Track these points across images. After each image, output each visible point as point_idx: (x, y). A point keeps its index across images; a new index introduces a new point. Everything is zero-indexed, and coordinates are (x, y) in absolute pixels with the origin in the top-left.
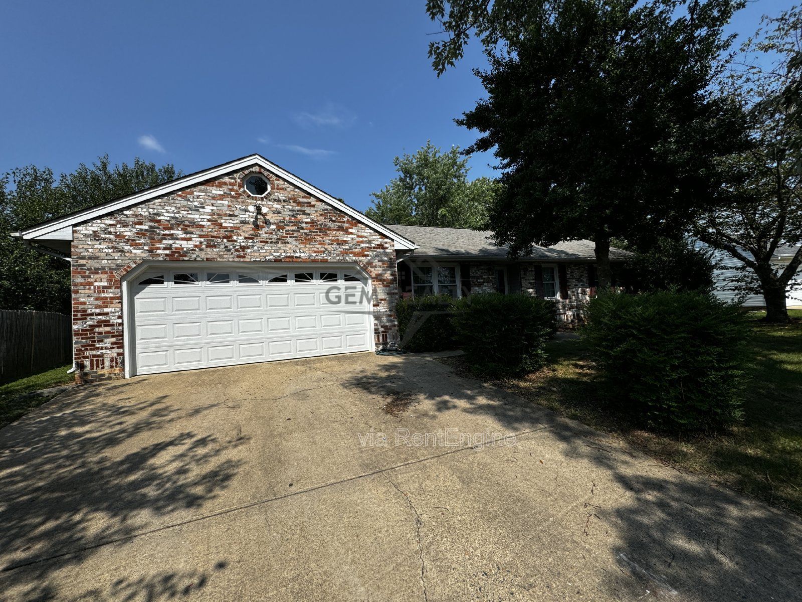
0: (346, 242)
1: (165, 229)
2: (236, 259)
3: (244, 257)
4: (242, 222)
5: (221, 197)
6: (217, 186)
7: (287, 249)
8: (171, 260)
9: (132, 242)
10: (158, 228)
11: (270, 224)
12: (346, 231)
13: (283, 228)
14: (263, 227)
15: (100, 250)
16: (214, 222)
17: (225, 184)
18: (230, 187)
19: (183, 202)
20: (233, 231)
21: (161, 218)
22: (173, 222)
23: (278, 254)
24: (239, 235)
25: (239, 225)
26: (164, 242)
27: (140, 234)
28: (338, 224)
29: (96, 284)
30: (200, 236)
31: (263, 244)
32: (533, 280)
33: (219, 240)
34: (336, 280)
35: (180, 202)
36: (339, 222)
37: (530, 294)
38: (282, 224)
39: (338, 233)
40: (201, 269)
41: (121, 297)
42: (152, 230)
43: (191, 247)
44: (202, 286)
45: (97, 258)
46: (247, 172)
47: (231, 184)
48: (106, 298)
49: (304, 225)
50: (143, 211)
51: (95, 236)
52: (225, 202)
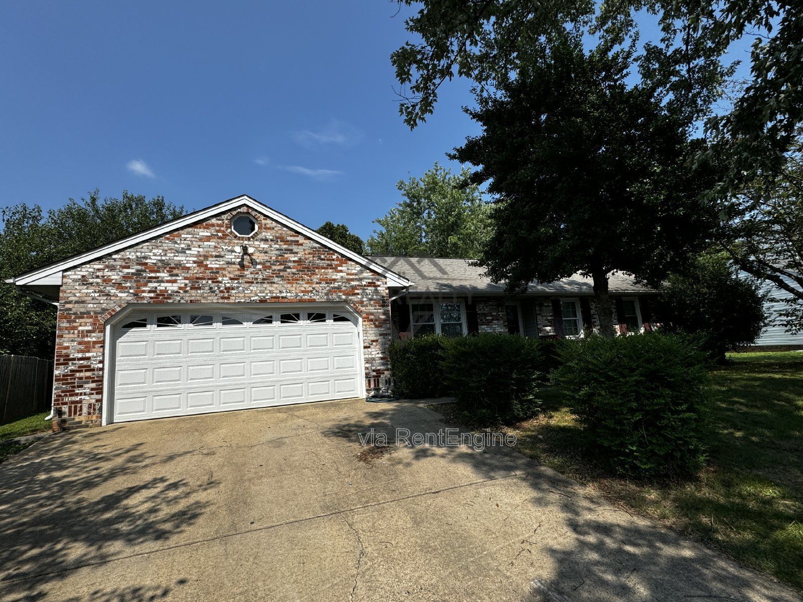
0: (335, 280)
1: (152, 271)
2: (221, 301)
3: (228, 298)
4: (228, 263)
5: (208, 239)
6: (204, 228)
7: (273, 289)
8: (155, 303)
9: (118, 286)
10: (145, 271)
11: (257, 264)
12: (335, 269)
13: (270, 268)
14: (249, 267)
15: (87, 295)
16: (200, 264)
17: (213, 225)
18: (218, 228)
19: (171, 245)
20: (218, 273)
21: (148, 261)
22: (160, 264)
23: (264, 294)
24: (224, 276)
25: (224, 266)
26: (150, 285)
27: (126, 278)
28: (326, 262)
29: (80, 328)
30: (186, 278)
31: (247, 285)
32: (551, 316)
33: (204, 282)
34: (325, 321)
35: (167, 244)
36: (328, 260)
37: (548, 332)
38: (268, 264)
39: (326, 271)
40: (186, 311)
41: (103, 342)
42: (138, 273)
43: (176, 289)
44: (186, 328)
45: (83, 302)
46: (234, 213)
47: (218, 225)
48: (89, 342)
49: (291, 264)
50: (131, 255)
51: (84, 281)
52: (212, 244)
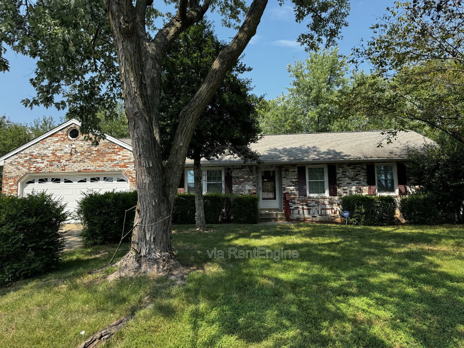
0: (115, 160)
1: (35, 158)
2: (61, 171)
3: (64, 170)
4: (65, 153)
5: (57, 141)
6: (56, 137)
7: (84, 165)
8: (36, 173)
9: (23, 165)
10: (32, 158)
11: (78, 153)
12: (116, 154)
13: (84, 154)
14: (74, 154)
15: (12, 169)
16: (53, 154)
17: (60, 135)
18: (61, 136)
20: (60, 158)
21: (34, 154)
22: (38, 155)
23: (80, 168)
24: (63, 159)
25: (63, 155)
26: (34, 164)
27: (26, 161)
28: (112, 150)
29: (10, 184)
30: (48, 161)
31: (73, 163)
33: (55, 162)
35: (41, 146)
36: (112, 149)
38: (83, 152)
39: (111, 155)
40: (49, 176)
41: (17, 189)
42: (30, 159)
43: (43, 166)
44: (49, 184)
45: (11, 173)
46: (69, 128)
47: (62, 135)
48: (12, 189)
49: (94, 152)
50: (27, 151)
51: (11, 163)
52: (59, 144)
